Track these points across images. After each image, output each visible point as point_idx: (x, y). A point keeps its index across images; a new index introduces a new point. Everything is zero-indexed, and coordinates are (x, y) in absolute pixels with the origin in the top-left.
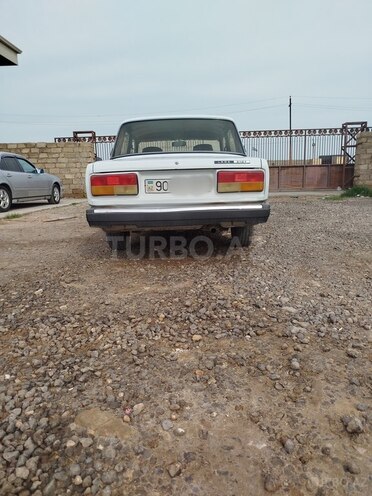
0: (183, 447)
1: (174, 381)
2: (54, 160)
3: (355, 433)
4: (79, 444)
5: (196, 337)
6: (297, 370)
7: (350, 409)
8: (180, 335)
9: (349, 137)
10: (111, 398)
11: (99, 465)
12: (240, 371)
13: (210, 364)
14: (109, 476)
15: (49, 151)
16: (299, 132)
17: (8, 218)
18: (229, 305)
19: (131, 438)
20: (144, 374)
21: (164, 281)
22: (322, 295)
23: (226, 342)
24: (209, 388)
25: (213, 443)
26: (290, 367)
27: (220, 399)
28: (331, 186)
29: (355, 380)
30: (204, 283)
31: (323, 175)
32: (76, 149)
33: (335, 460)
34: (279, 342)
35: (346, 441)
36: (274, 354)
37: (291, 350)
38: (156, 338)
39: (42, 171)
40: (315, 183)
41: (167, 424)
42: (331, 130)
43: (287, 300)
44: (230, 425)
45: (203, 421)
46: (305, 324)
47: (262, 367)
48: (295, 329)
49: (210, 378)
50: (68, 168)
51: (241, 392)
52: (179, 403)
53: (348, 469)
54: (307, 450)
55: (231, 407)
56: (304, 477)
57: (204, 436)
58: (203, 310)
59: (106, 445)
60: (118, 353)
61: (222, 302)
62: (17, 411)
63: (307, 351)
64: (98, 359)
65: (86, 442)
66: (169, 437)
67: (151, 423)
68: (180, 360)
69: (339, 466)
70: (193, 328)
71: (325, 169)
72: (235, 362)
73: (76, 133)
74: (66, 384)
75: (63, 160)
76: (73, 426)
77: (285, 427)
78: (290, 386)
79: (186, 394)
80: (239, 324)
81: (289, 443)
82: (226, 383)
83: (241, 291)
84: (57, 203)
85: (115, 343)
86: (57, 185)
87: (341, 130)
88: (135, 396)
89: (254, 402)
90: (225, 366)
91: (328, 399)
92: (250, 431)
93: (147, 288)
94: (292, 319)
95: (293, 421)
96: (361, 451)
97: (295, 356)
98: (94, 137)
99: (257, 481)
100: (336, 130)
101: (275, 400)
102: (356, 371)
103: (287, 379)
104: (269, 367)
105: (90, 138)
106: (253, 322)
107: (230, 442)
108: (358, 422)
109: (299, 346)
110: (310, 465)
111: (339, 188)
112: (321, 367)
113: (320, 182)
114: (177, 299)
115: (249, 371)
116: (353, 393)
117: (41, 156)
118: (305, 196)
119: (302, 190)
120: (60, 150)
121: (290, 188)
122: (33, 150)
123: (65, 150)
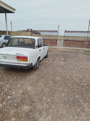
15: (21, 33)
16: (83, 32)
32: (27, 33)
40: (86, 46)
113: (88, 46)
118: (81, 50)
119: (82, 47)
120: (23, 33)
121: (79, 47)
122: (18, 33)
123: (25, 33)
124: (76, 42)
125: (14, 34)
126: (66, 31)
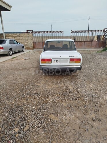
0: (67, 122)
1: (64, 110)
2: (22, 39)
3: (94, 120)
4: (50, 121)
5: (67, 100)
6: (85, 108)
7: (94, 116)
8: (63, 99)
9: (105, 33)
10: (53, 113)
11: (54, 124)
12: (75, 108)
13: (70, 106)
14: (56, 126)
15: (20, 36)
16: (91, 31)
17: (13, 58)
18: (72, 92)
19: (58, 120)
20: (58, 108)
21: (57, 84)
22: (92, 90)
23: (72, 101)
24: (70, 111)
25: (71, 121)
26: (84, 108)
27: (72, 114)
28: (99, 47)
29: (95, 111)
30: (66, 85)
31: (97, 44)
32: (28, 36)
33: (90, 125)
34: (82, 101)
35: (92, 122)
36: (81, 105)
37: (85, 104)
38: (59, 100)
39: (20, 44)
40: (95, 46)
41: (64, 118)
42: (100, 31)
43: (84, 90)
44: (74, 118)
45: (69, 117)
46: (88, 97)
47: (79, 107)
48: (86, 99)
49: (70, 109)
50: (25, 41)
51: (75, 112)
52: (65, 114)
53: (92, 126)
54: (86, 123)
55: (74, 115)
56: (85, 127)
57: (70, 120)
58: (67, 93)
59: (55, 121)
60: (52, 103)
61: (71, 91)
62: (38, 114)
63: (88, 104)
64: (49, 104)
65: (51, 120)
66: (64, 120)
67: (61, 117)
68: (64, 105)
69: (91, 126)
70: (66, 97)
71: (98, 42)
72: (74, 106)
73: (27, 31)
74: (44, 110)
75: (24, 39)
76: (48, 117)
77: (83, 119)
78: (84, 111)
79: (66, 112)
80: (75, 97)
81: (83, 122)
82: (73, 110)
83: (75, 87)
84: (23, 52)
85: (51, 101)
86: (23, 47)
87: (103, 31)
88: (57, 112)
89: (78, 114)
90: (72, 107)
91: (90, 114)
92: (77, 119)
93: (54, 86)
94: (85, 96)
95: (84, 118)
96: (94, 123)
97: (85, 105)
98: (32, 32)
99: (78, 127)
100: (102, 31)
101: (81, 114)
102: (96, 109)
103: (84, 110)
104: (80, 107)
105: (31, 32)
106: (77, 97)
107: (74, 121)
108: (94, 119)
109: (86, 103)
110: (86, 125)
111: (101, 48)
112: (90, 108)
113: (96, 46)
114: (61, 90)
115: (77, 108)
116: (95, 113)
117: (18, 37)
118: (91, 51)
119: (91, 48)
120: (23, 36)
121: (87, 47)
122: (16, 36)
123: (25, 36)
124: (84, 42)
125: (11, 37)
126: (72, 31)
